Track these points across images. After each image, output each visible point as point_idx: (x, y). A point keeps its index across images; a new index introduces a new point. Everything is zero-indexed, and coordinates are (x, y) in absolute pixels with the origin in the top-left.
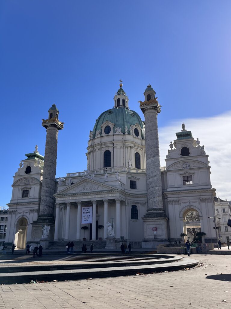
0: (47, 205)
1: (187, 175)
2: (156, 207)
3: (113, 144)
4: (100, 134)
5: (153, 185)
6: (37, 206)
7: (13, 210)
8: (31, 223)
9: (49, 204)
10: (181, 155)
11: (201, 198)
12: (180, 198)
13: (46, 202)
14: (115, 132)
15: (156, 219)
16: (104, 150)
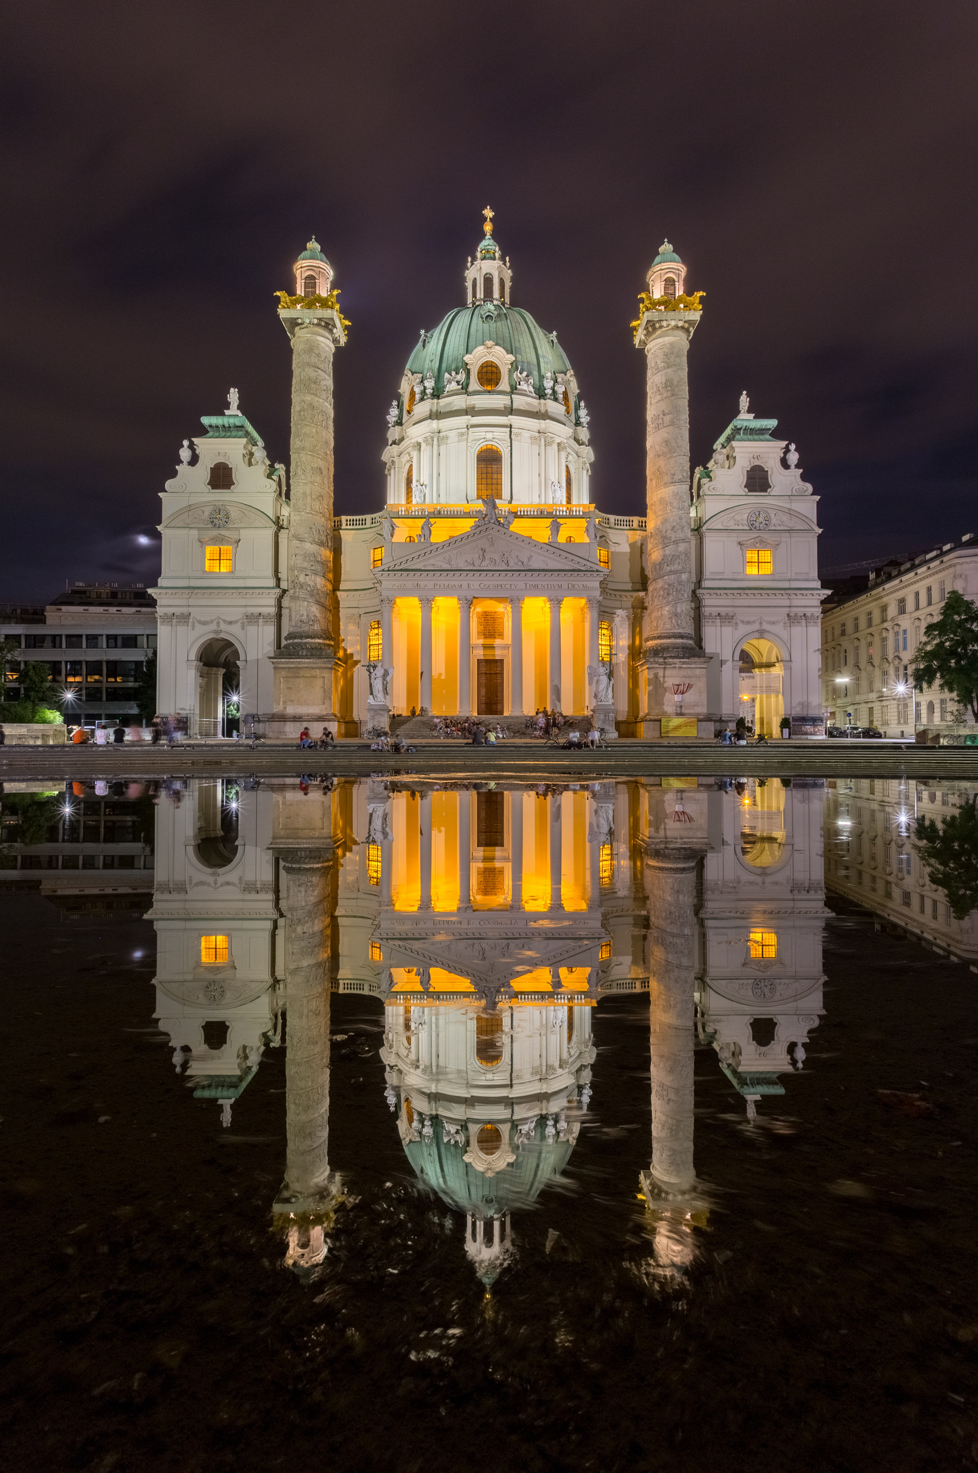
0: (318, 603)
1: (760, 547)
2: (681, 631)
3: (511, 425)
4: (464, 384)
5: (676, 567)
6: (273, 602)
7: (178, 611)
8: (270, 658)
9: (323, 600)
10: (745, 487)
11: (792, 614)
12: (737, 610)
13: (315, 591)
14: (516, 387)
15: (684, 663)
16: (478, 448)
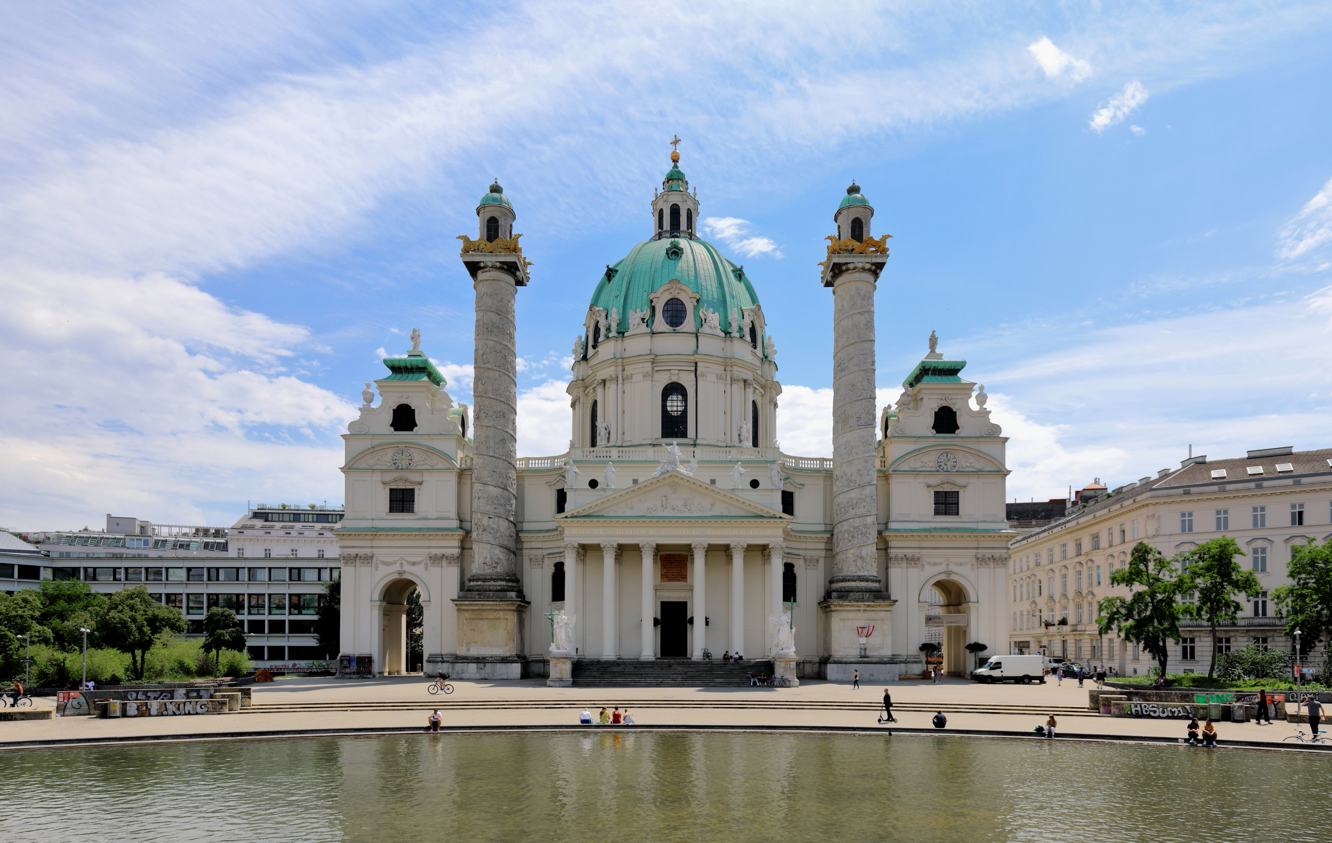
0: (502, 545)
1: (947, 488)
2: (866, 573)
3: (696, 363)
4: (649, 321)
5: (861, 511)
6: (457, 543)
7: (361, 552)
8: (453, 600)
9: (506, 543)
10: (934, 428)
11: (980, 556)
12: (923, 552)
13: (499, 534)
14: (702, 325)
15: (868, 606)
16: (663, 380)
